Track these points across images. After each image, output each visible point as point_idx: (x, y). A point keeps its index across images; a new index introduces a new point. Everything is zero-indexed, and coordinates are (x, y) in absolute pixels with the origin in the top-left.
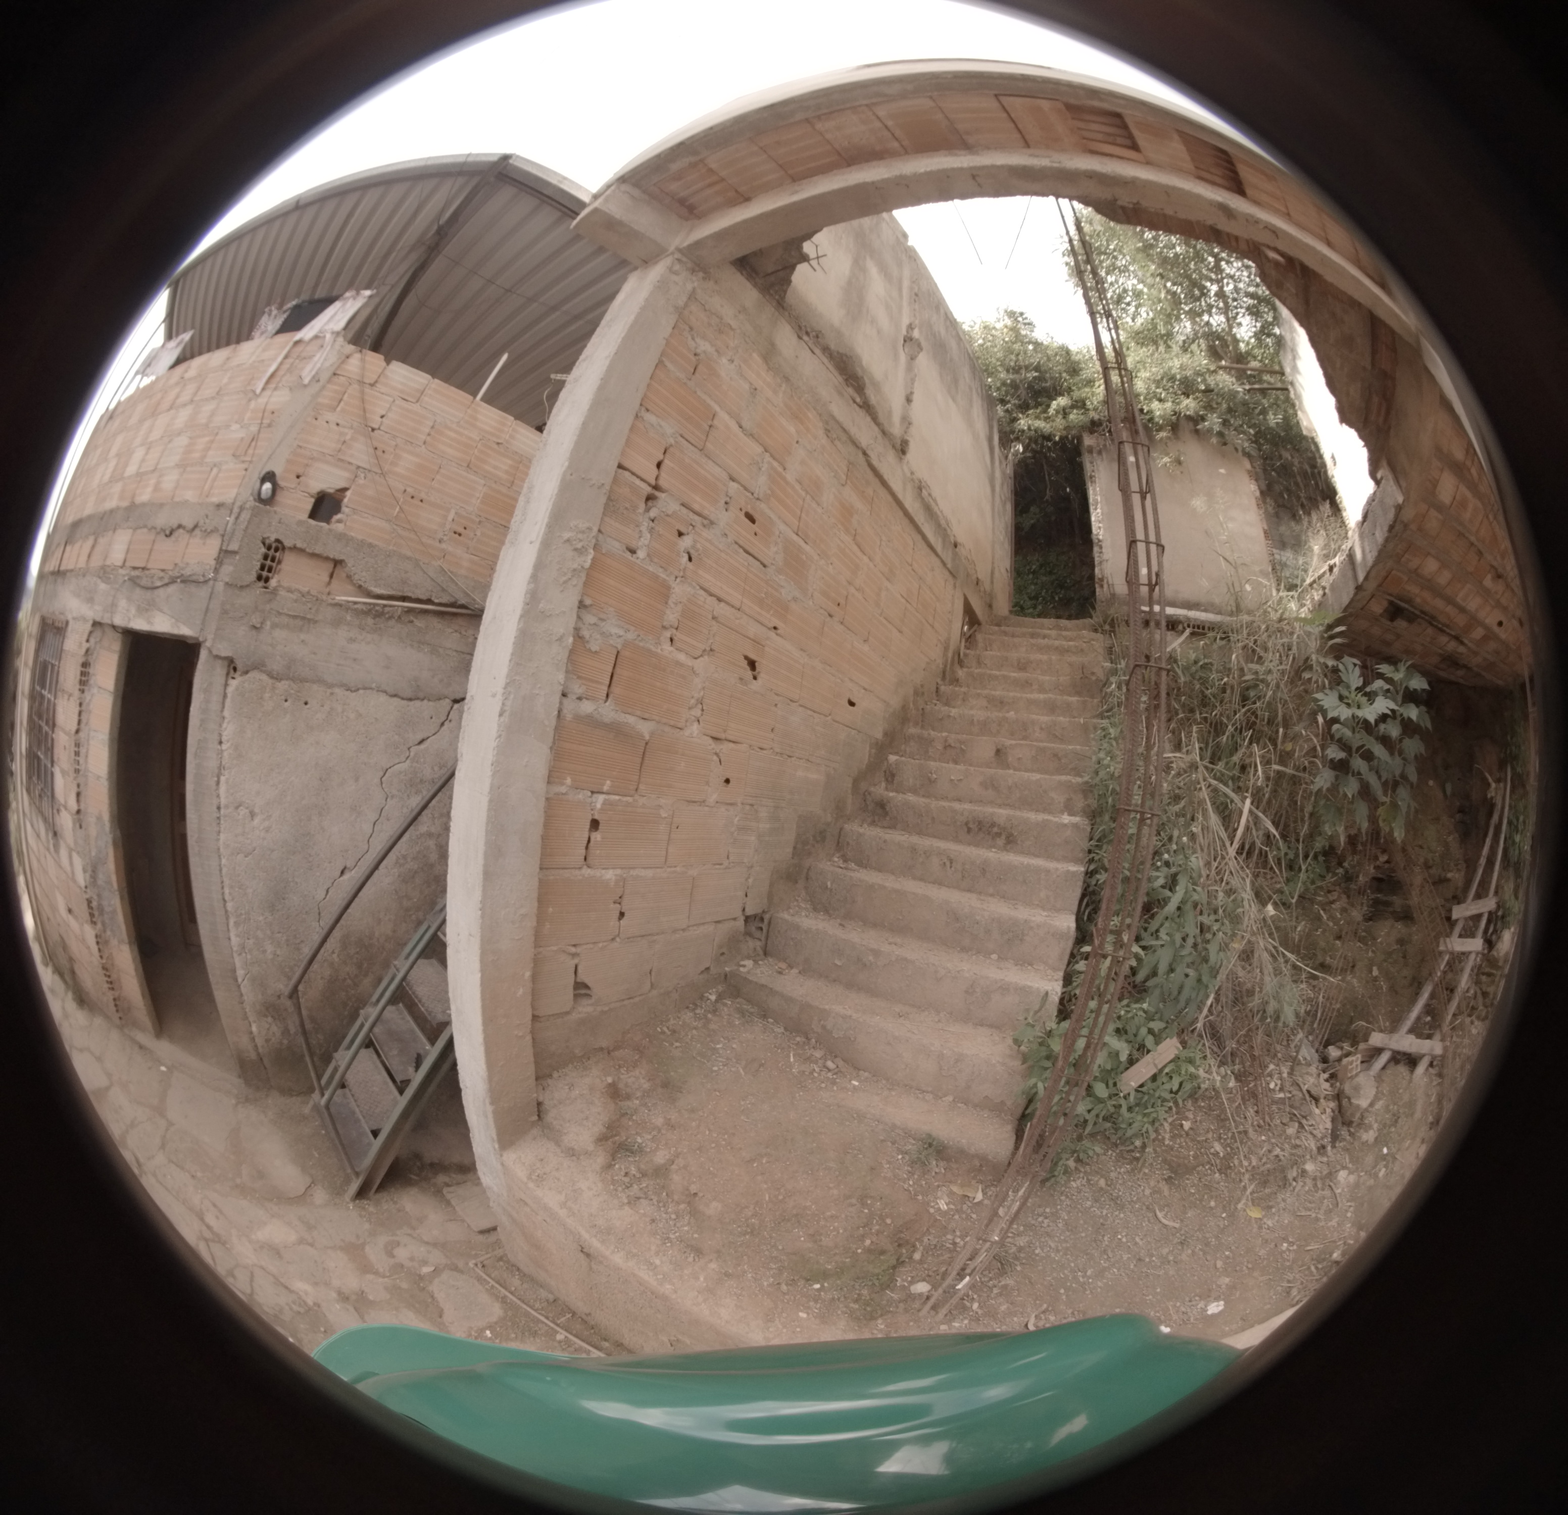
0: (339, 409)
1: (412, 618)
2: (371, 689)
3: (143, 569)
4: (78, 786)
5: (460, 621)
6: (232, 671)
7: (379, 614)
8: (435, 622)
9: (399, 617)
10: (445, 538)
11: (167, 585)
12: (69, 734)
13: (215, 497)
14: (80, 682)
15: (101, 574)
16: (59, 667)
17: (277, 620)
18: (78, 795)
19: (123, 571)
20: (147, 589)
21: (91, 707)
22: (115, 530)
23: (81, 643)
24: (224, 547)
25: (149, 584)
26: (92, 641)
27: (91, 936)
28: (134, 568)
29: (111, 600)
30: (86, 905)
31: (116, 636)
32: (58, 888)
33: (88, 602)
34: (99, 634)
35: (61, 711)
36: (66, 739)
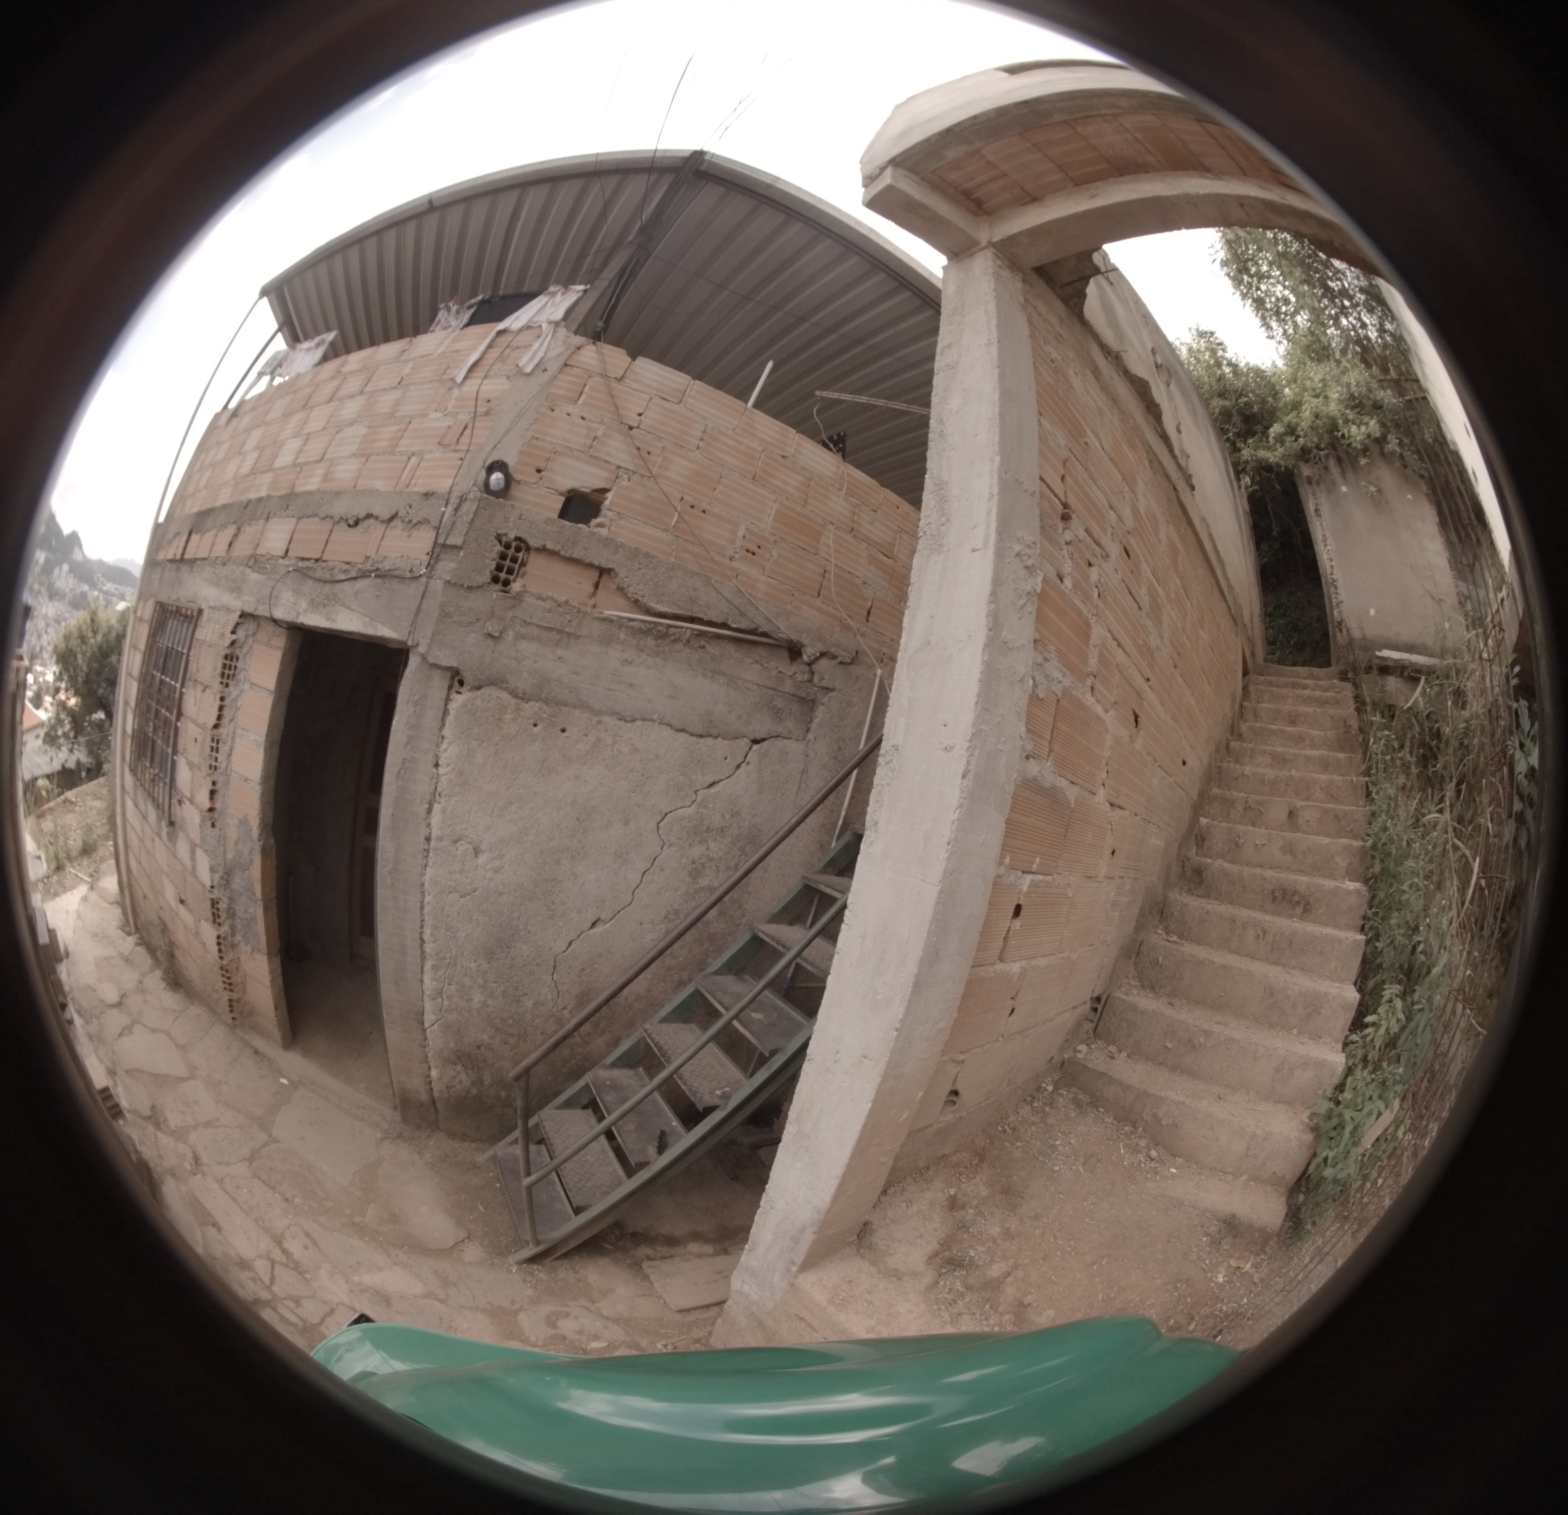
0: (581, 401)
1: (703, 643)
2: (652, 720)
3: (317, 560)
4: (214, 783)
5: (761, 651)
6: (456, 684)
7: (662, 636)
8: (731, 649)
9: (688, 641)
10: (737, 556)
11: (355, 578)
12: (203, 727)
13: (420, 487)
14: (223, 675)
15: (251, 563)
16: (188, 656)
17: (523, 630)
18: (213, 793)
19: (286, 562)
20: (325, 582)
21: (239, 703)
22: (267, 519)
23: (223, 634)
24: (441, 541)
25: (327, 577)
26: (241, 633)
27: (210, 935)
28: (303, 559)
29: (269, 591)
30: (209, 904)
31: (279, 631)
32: (168, 875)
33: (234, 592)
34: (253, 628)
35: (191, 701)
36: (198, 733)
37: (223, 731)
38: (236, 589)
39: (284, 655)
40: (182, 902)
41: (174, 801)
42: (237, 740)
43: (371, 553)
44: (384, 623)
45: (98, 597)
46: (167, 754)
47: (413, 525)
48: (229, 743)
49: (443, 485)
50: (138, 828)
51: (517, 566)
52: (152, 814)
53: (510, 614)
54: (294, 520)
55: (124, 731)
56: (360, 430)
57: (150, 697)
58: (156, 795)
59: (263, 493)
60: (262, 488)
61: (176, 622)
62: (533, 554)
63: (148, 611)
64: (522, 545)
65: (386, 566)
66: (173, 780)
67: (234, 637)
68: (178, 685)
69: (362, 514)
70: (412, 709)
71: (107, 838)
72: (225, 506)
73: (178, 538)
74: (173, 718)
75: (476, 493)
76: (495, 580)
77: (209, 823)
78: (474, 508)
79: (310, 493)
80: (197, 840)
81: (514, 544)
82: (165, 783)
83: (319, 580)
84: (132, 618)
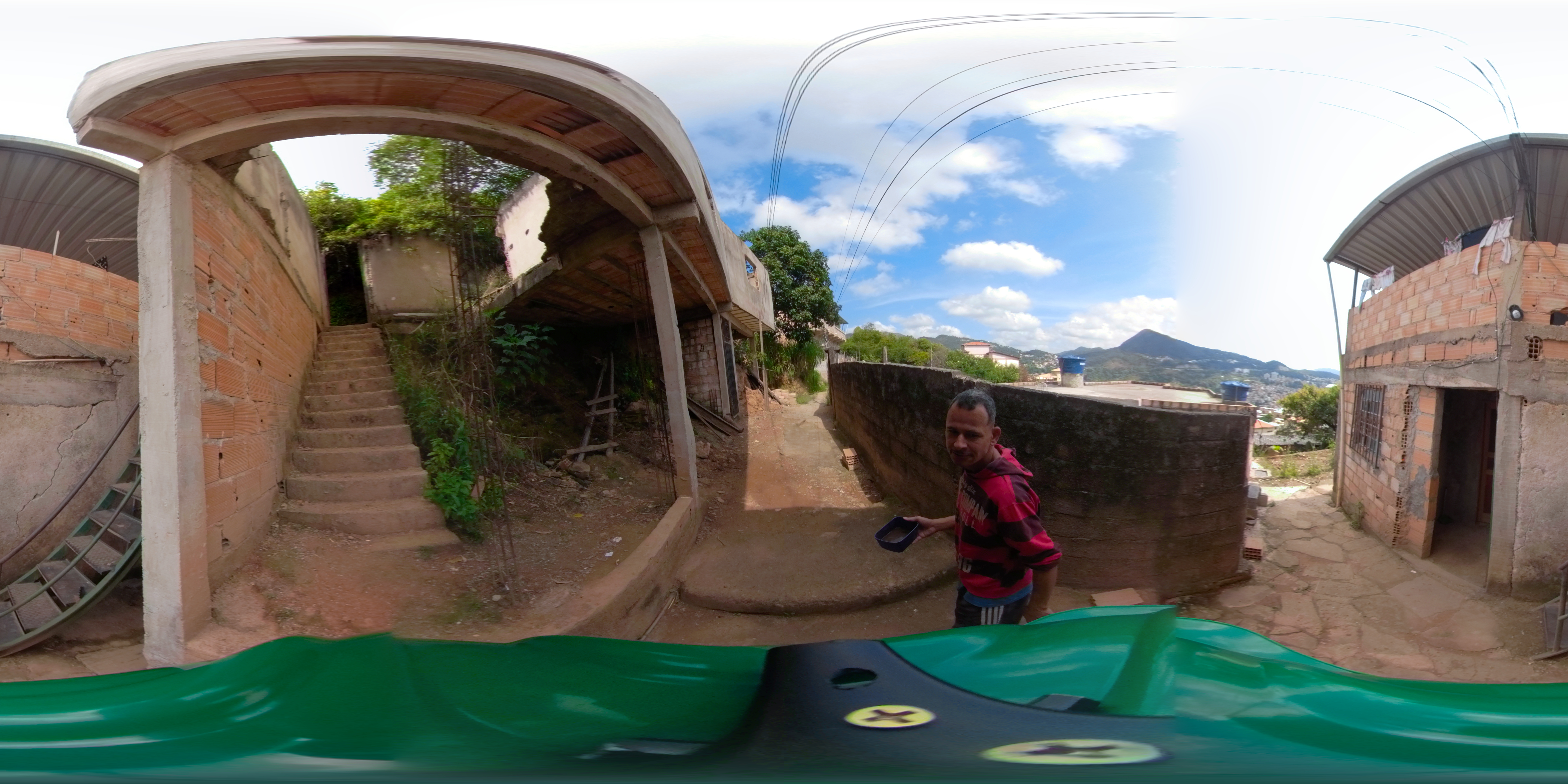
0: (1540, 271)
3: (1442, 360)
4: (1404, 452)
6: (1524, 402)
11: (1464, 365)
12: (1397, 431)
13: (1481, 323)
14: (1405, 410)
15: (1408, 365)
16: (1383, 404)
17: (1549, 375)
18: (1403, 456)
19: (1426, 363)
20: (1450, 368)
21: (1416, 420)
22: (1409, 347)
23: (1401, 395)
24: (1500, 344)
25: (1450, 366)
26: (1411, 393)
27: (1392, 511)
28: (1435, 361)
29: (1421, 375)
30: (1396, 499)
31: (1432, 390)
32: (1371, 487)
33: (1401, 377)
34: (1416, 390)
35: (1388, 421)
36: (1394, 433)
37: (1409, 432)
38: (1404, 376)
39: (1437, 400)
40: (1378, 497)
41: (1380, 459)
42: (1417, 435)
43: (1468, 353)
44: (1484, 382)
45: (1310, 383)
46: (1375, 441)
47: (1485, 339)
48: (1413, 436)
49: (1492, 320)
50: (1353, 468)
51: (1538, 349)
52: (1364, 464)
53: (1541, 370)
54: (1424, 346)
55: (1345, 432)
56: (1438, 304)
57: (1362, 420)
58: (1368, 457)
59: (1401, 337)
60: (1399, 335)
61: (1371, 391)
62: (1544, 342)
63: (1352, 387)
64: (1537, 339)
65: (1478, 358)
66: (1378, 450)
67: (1408, 395)
68: (1379, 415)
69: (1458, 339)
70: (1505, 415)
71: (1330, 470)
72: (1381, 345)
73: (1359, 360)
74: (1378, 427)
75: (1508, 321)
76: (1530, 356)
77: (1401, 468)
78: (1510, 327)
79: (1426, 334)
80: (1393, 474)
81: (1534, 340)
82: (1373, 453)
83: (1447, 368)
84: (1341, 391)
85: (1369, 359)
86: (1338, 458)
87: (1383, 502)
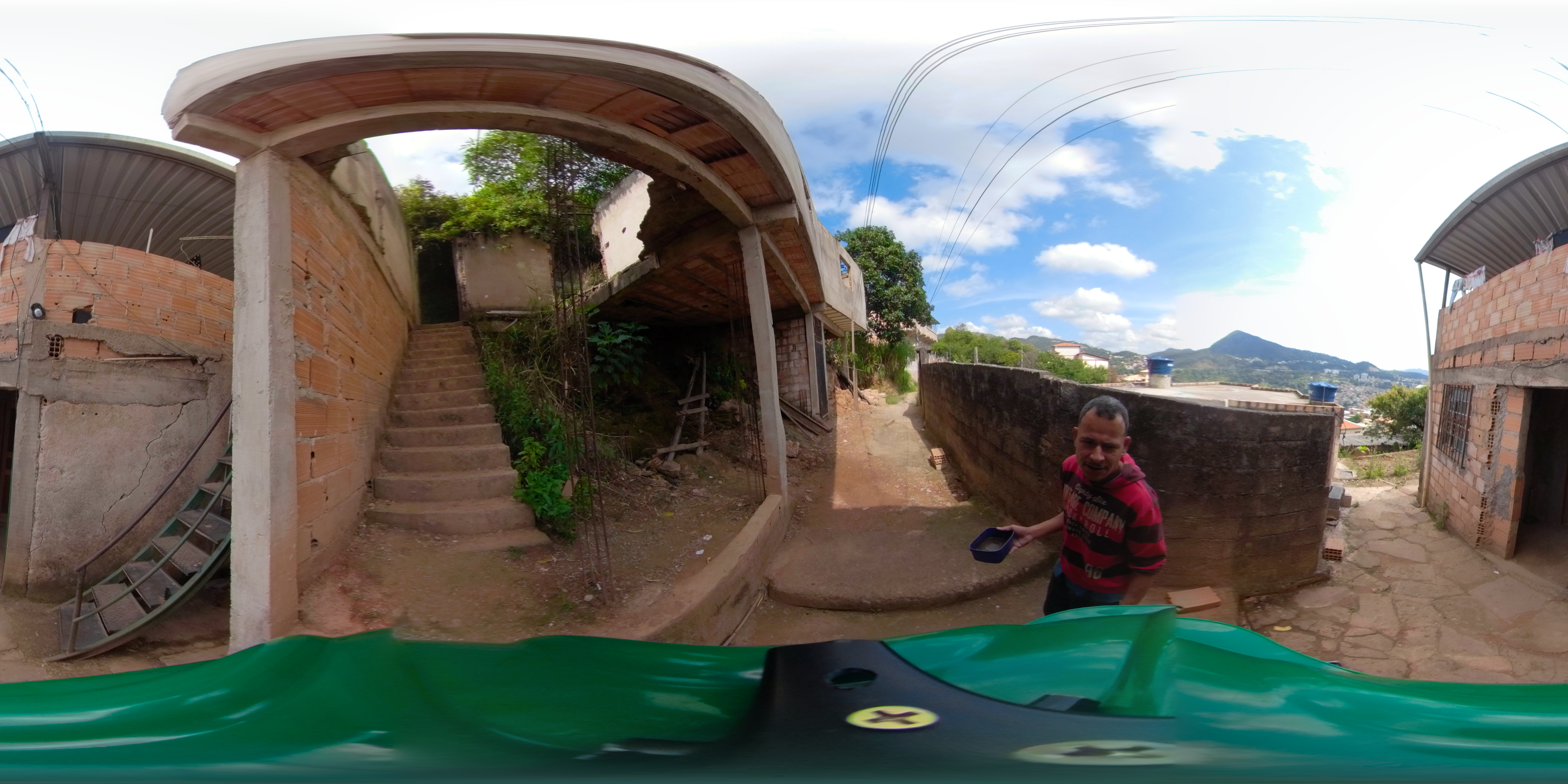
3: (1531, 360)
4: (1490, 452)
12: (1484, 431)
14: (1493, 410)
15: (1496, 365)
16: (1470, 403)
18: (1489, 457)
19: (1515, 362)
20: (1538, 368)
21: (1503, 420)
22: (1498, 346)
25: (1538, 365)
26: (1499, 393)
27: (1477, 511)
28: (1523, 360)
29: (1509, 375)
30: (1480, 499)
31: (1519, 390)
32: (1456, 487)
33: (1490, 377)
34: (1505, 390)
35: (1475, 421)
36: (1480, 433)
37: (1495, 432)
38: (1492, 375)
39: (1525, 400)
40: (1462, 498)
41: (1466, 459)
42: (1504, 435)
43: (1557, 353)
45: (1399, 384)
46: (1462, 442)
48: (1499, 436)
50: (1439, 468)
52: (1450, 464)
54: (1512, 346)
55: (1432, 432)
56: (1528, 304)
57: (1449, 420)
58: (1454, 457)
59: (1491, 337)
60: (1488, 335)
61: (1459, 392)
63: (1440, 388)
65: (1566, 357)
66: (1465, 450)
67: (1495, 395)
68: (1467, 415)
69: (1547, 338)
71: (1416, 471)
72: (1471, 344)
73: (1447, 359)
74: (1465, 427)
77: (1487, 468)
79: (1516, 333)
80: (1479, 474)
82: (1460, 453)
83: (1535, 368)
84: (1430, 391)
85: (1458, 359)
86: (1424, 459)
87: (1468, 502)
